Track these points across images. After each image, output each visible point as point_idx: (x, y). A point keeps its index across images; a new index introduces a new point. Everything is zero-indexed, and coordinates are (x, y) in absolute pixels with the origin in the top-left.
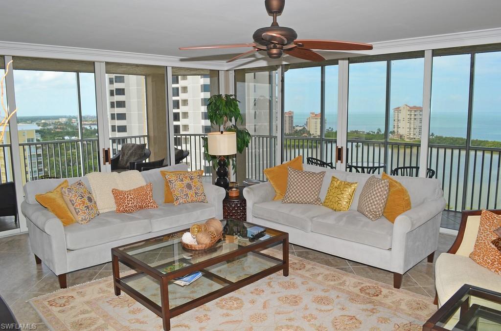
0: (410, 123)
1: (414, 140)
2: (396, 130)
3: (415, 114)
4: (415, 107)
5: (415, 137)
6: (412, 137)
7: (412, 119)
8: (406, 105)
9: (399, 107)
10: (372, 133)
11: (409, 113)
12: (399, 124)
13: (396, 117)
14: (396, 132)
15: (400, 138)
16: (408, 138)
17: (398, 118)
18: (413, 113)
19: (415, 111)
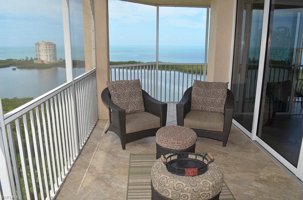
0: (47, 52)
1: (50, 63)
2: (38, 57)
3: (50, 47)
4: (48, 42)
5: (51, 61)
6: (49, 61)
7: (48, 50)
8: (43, 41)
9: (39, 43)
10: (22, 60)
11: (45, 46)
12: (40, 54)
13: (37, 49)
14: (38, 58)
15: (42, 62)
16: (47, 62)
17: (39, 49)
18: (48, 46)
19: (49, 45)
